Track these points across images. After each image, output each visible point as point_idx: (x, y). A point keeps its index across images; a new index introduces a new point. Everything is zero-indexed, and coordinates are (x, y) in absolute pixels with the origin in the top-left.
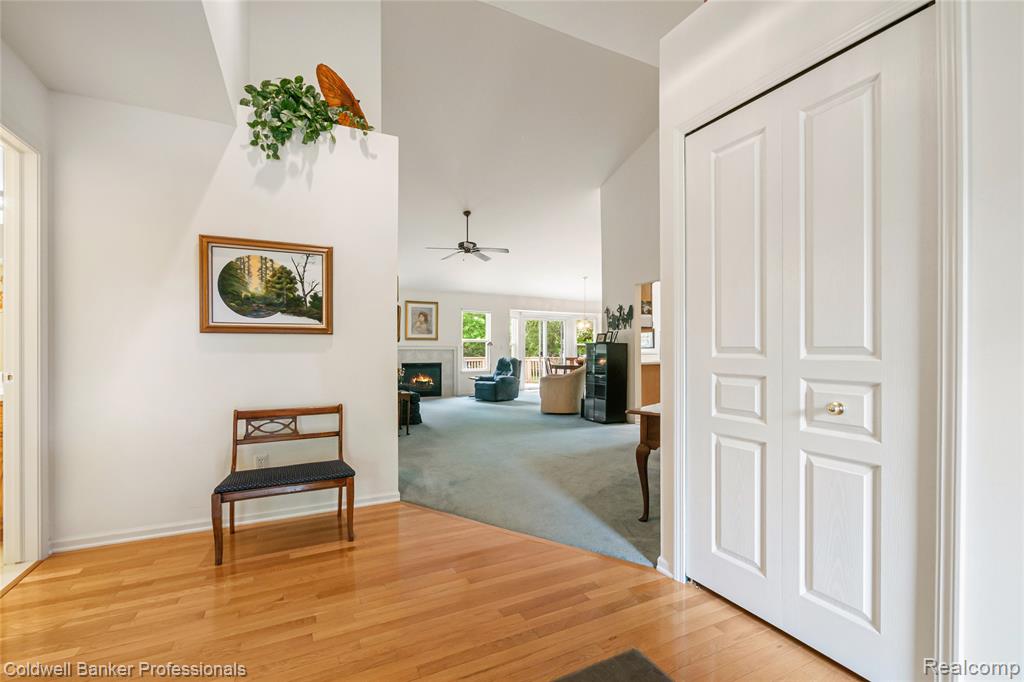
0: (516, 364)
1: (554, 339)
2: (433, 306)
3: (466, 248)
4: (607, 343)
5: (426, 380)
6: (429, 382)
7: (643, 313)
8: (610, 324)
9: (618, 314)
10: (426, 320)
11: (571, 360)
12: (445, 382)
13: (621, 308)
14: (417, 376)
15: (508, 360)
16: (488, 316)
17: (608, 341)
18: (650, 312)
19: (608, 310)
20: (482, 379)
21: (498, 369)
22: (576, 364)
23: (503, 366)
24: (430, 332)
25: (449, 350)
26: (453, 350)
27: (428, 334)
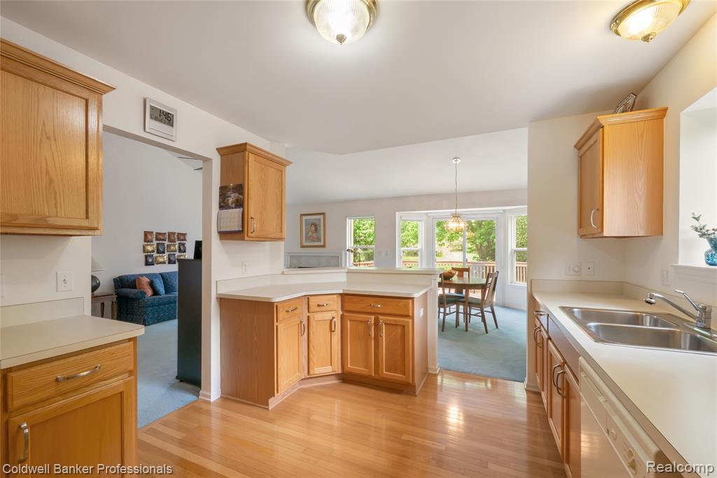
2: (322, 217)
10: (316, 230)
25: (335, 256)
26: (338, 256)
27: (318, 241)
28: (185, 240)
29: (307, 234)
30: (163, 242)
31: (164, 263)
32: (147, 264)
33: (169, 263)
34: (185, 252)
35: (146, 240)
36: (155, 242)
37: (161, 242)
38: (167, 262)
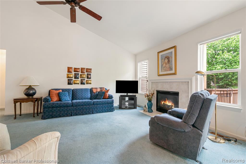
2: (173, 50)
5: (170, 104)
10: (169, 61)
25: (185, 82)
26: (188, 82)
27: (170, 70)
28: (91, 72)
29: (162, 65)
30: (78, 73)
31: (78, 84)
32: (69, 83)
33: (81, 84)
34: (90, 78)
35: (69, 71)
36: (73, 73)
37: (77, 73)
38: (80, 83)
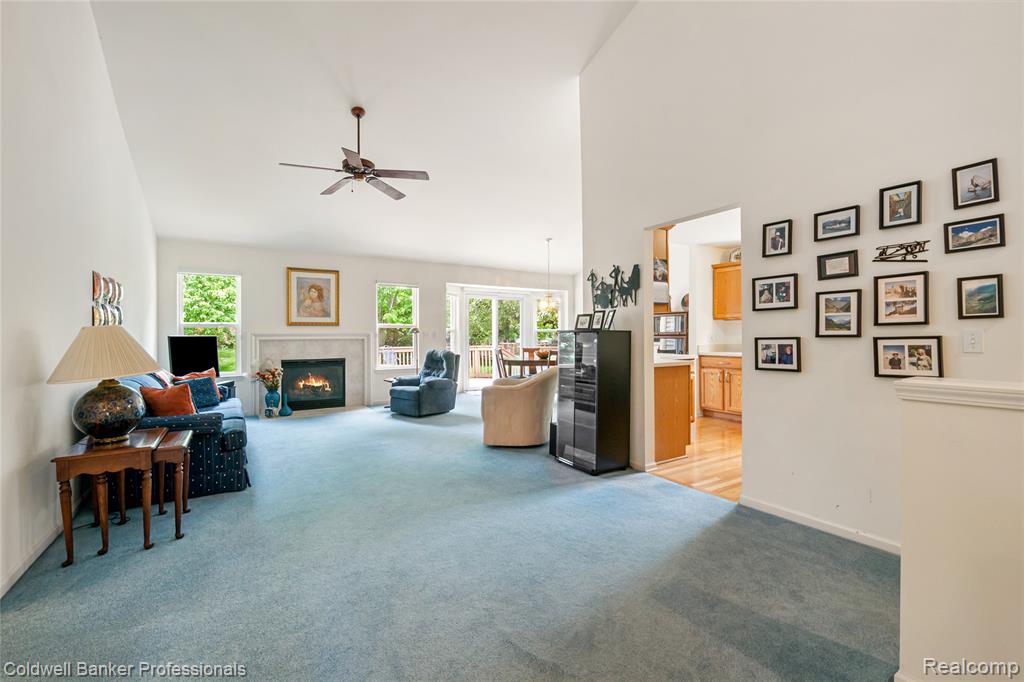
0: (452, 360)
1: (508, 323)
2: (332, 277)
3: (358, 169)
4: (596, 331)
5: (319, 384)
6: (323, 387)
7: (655, 279)
8: (597, 300)
9: (611, 281)
10: (320, 297)
11: (531, 351)
12: (351, 386)
13: (617, 271)
14: (307, 378)
15: (440, 353)
16: (416, 291)
17: (596, 326)
18: (665, 278)
19: (593, 275)
20: (401, 383)
21: (427, 366)
22: (537, 358)
23: (433, 362)
24: (327, 314)
25: (357, 340)
26: (363, 340)
27: (323, 316)
